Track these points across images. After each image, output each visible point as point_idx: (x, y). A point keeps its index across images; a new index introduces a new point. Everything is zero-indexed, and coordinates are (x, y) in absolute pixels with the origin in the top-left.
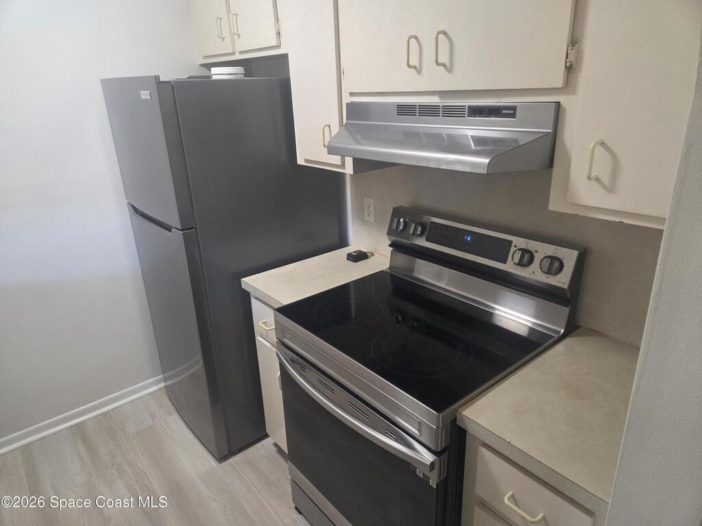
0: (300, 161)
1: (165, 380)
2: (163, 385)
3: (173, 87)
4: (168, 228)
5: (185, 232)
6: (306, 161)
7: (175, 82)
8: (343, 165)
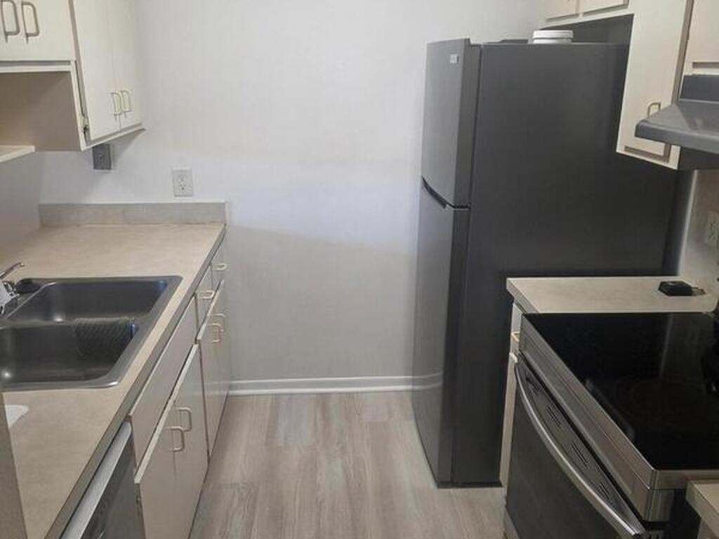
0: (620, 149)
1: (413, 382)
2: (410, 387)
3: (481, 51)
4: (443, 203)
5: (457, 209)
6: (627, 148)
7: (485, 46)
8: (666, 157)
